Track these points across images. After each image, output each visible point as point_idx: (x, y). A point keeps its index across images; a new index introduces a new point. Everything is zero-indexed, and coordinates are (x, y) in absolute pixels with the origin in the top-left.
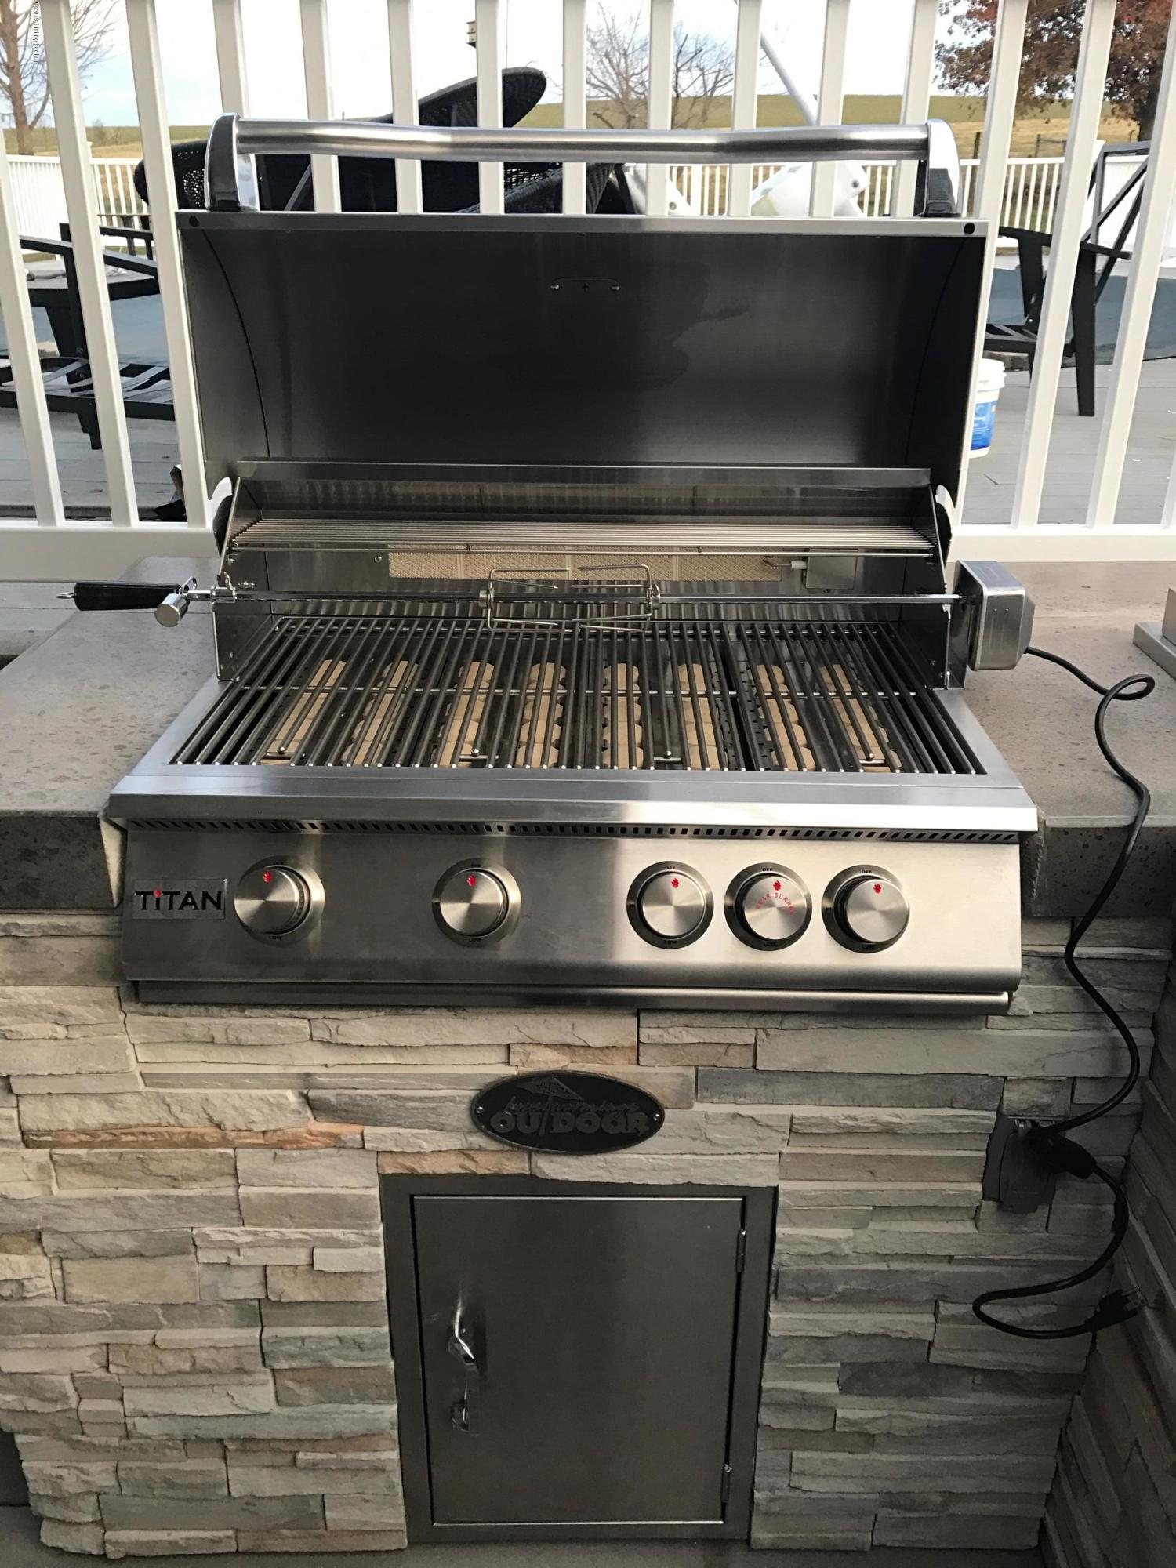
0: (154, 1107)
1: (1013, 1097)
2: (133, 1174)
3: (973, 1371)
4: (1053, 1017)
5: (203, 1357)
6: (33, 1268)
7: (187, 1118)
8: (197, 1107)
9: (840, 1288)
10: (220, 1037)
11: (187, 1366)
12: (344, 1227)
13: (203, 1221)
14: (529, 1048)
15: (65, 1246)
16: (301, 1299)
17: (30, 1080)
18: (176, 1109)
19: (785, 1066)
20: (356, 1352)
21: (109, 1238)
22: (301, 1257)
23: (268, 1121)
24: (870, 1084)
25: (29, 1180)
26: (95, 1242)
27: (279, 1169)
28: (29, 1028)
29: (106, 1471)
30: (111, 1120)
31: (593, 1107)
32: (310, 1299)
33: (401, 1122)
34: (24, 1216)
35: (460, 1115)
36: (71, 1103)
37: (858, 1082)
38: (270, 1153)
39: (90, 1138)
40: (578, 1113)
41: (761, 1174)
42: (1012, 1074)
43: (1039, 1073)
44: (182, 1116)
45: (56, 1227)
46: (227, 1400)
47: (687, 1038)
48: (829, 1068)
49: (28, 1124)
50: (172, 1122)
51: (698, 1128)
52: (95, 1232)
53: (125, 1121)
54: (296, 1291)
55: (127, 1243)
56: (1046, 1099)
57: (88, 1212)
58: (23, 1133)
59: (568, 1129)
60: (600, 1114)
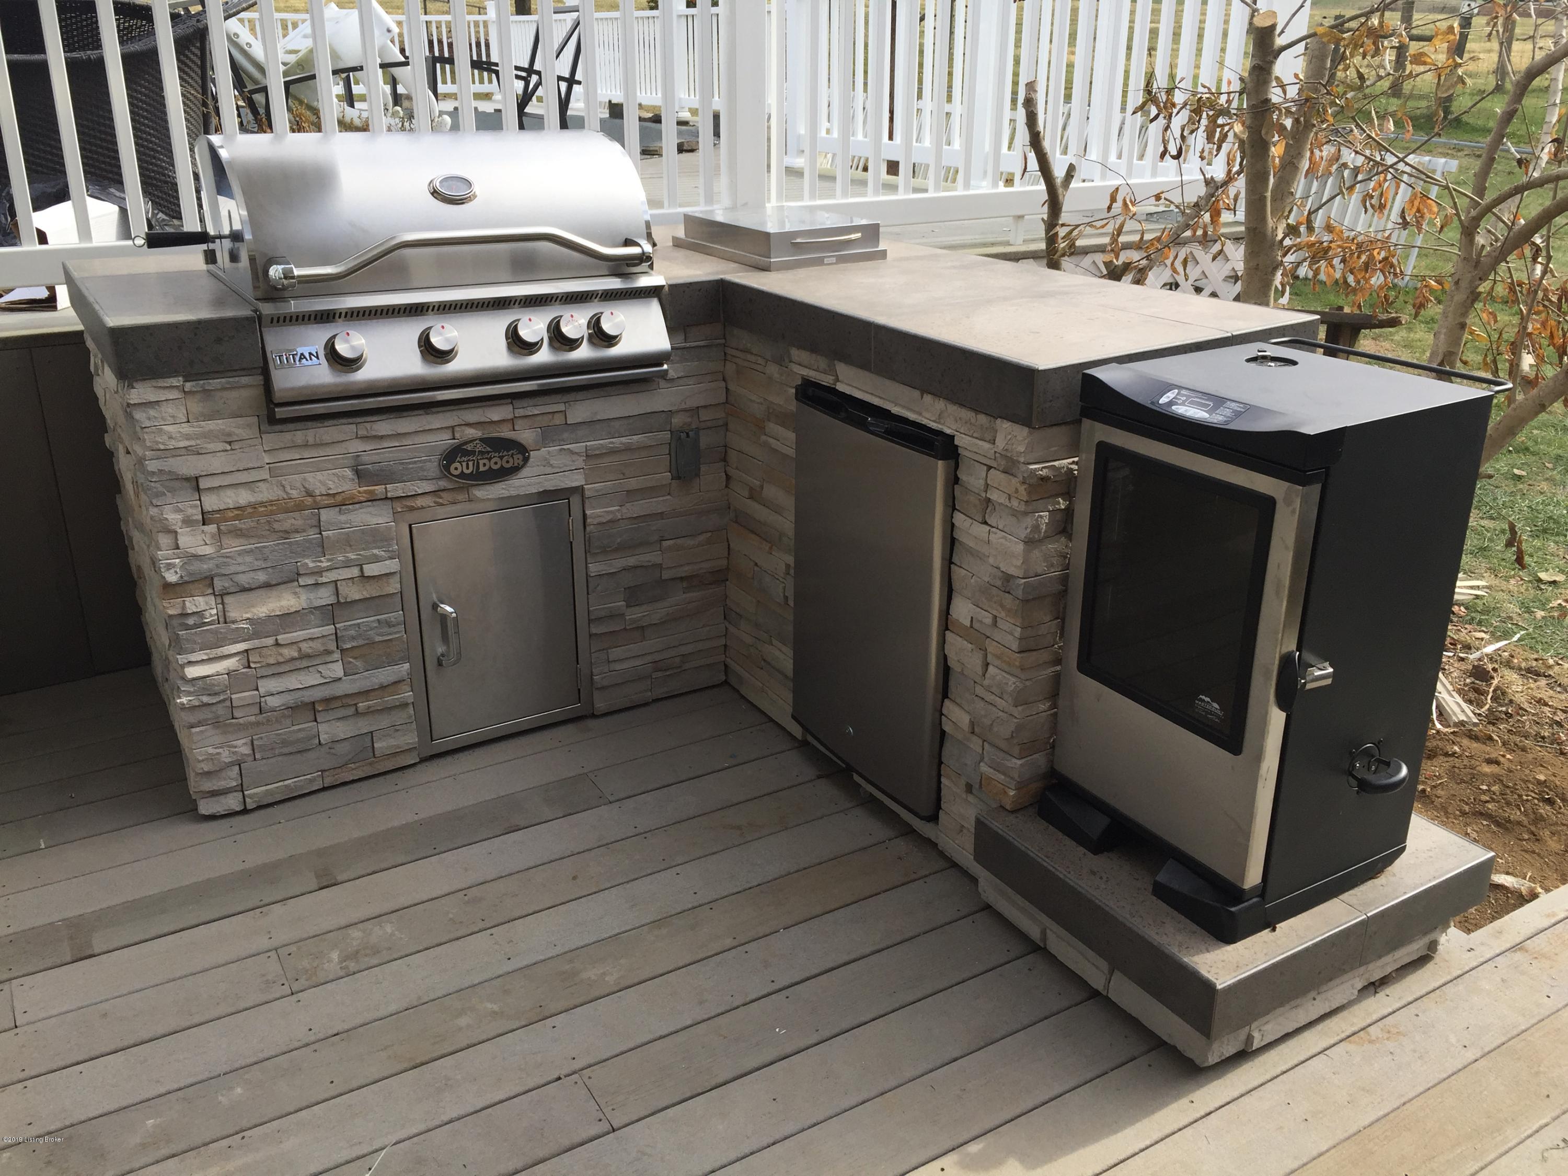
0: (275, 488)
1: (677, 421)
2: (263, 533)
3: (682, 579)
4: (685, 379)
5: (305, 647)
6: (207, 603)
7: (294, 493)
8: (298, 485)
9: (619, 540)
10: (311, 441)
11: (296, 654)
12: (379, 548)
13: (304, 556)
14: (463, 428)
15: (227, 585)
16: (357, 598)
17: (210, 478)
18: (288, 488)
19: (579, 420)
20: (386, 630)
21: (252, 574)
22: (355, 572)
23: (337, 487)
24: (617, 424)
25: (206, 544)
26: (244, 580)
27: (343, 518)
28: (211, 446)
29: (245, 744)
30: (253, 500)
31: (497, 454)
32: (362, 597)
33: (405, 478)
34: (205, 566)
35: (433, 468)
36: (230, 493)
37: (612, 423)
38: (337, 509)
39: (241, 511)
40: (490, 459)
41: (576, 480)
42: (673, 408)
43: (683, 406)
44: (291, 492)
45: (224, 572)
46: (319, 675)
47: (536, 411)
48: (599, 418)
49: (207, 508)
50: (285, 497)
51: (546, 459)
52: (244, 572)
53: (259, 499)
54: (353, 593)
55: (262, 577)
56: (689, 420)
57: (240, 560)
58: (203, 513)
59: (487, 468)
60: (501, 458)
